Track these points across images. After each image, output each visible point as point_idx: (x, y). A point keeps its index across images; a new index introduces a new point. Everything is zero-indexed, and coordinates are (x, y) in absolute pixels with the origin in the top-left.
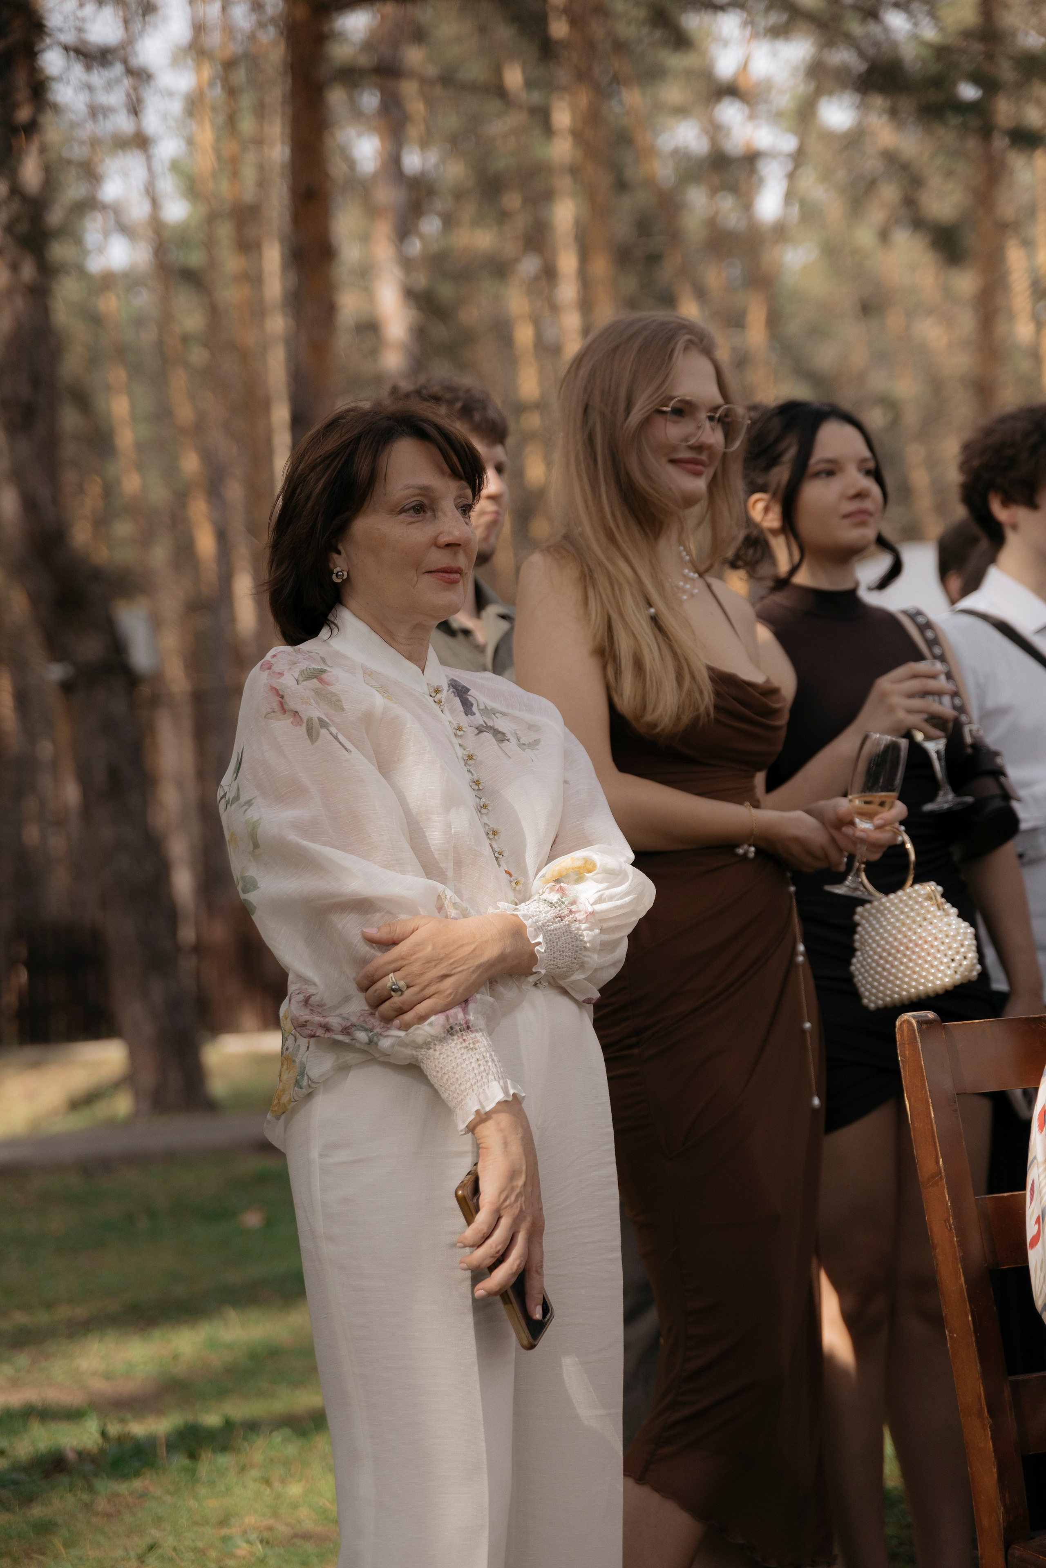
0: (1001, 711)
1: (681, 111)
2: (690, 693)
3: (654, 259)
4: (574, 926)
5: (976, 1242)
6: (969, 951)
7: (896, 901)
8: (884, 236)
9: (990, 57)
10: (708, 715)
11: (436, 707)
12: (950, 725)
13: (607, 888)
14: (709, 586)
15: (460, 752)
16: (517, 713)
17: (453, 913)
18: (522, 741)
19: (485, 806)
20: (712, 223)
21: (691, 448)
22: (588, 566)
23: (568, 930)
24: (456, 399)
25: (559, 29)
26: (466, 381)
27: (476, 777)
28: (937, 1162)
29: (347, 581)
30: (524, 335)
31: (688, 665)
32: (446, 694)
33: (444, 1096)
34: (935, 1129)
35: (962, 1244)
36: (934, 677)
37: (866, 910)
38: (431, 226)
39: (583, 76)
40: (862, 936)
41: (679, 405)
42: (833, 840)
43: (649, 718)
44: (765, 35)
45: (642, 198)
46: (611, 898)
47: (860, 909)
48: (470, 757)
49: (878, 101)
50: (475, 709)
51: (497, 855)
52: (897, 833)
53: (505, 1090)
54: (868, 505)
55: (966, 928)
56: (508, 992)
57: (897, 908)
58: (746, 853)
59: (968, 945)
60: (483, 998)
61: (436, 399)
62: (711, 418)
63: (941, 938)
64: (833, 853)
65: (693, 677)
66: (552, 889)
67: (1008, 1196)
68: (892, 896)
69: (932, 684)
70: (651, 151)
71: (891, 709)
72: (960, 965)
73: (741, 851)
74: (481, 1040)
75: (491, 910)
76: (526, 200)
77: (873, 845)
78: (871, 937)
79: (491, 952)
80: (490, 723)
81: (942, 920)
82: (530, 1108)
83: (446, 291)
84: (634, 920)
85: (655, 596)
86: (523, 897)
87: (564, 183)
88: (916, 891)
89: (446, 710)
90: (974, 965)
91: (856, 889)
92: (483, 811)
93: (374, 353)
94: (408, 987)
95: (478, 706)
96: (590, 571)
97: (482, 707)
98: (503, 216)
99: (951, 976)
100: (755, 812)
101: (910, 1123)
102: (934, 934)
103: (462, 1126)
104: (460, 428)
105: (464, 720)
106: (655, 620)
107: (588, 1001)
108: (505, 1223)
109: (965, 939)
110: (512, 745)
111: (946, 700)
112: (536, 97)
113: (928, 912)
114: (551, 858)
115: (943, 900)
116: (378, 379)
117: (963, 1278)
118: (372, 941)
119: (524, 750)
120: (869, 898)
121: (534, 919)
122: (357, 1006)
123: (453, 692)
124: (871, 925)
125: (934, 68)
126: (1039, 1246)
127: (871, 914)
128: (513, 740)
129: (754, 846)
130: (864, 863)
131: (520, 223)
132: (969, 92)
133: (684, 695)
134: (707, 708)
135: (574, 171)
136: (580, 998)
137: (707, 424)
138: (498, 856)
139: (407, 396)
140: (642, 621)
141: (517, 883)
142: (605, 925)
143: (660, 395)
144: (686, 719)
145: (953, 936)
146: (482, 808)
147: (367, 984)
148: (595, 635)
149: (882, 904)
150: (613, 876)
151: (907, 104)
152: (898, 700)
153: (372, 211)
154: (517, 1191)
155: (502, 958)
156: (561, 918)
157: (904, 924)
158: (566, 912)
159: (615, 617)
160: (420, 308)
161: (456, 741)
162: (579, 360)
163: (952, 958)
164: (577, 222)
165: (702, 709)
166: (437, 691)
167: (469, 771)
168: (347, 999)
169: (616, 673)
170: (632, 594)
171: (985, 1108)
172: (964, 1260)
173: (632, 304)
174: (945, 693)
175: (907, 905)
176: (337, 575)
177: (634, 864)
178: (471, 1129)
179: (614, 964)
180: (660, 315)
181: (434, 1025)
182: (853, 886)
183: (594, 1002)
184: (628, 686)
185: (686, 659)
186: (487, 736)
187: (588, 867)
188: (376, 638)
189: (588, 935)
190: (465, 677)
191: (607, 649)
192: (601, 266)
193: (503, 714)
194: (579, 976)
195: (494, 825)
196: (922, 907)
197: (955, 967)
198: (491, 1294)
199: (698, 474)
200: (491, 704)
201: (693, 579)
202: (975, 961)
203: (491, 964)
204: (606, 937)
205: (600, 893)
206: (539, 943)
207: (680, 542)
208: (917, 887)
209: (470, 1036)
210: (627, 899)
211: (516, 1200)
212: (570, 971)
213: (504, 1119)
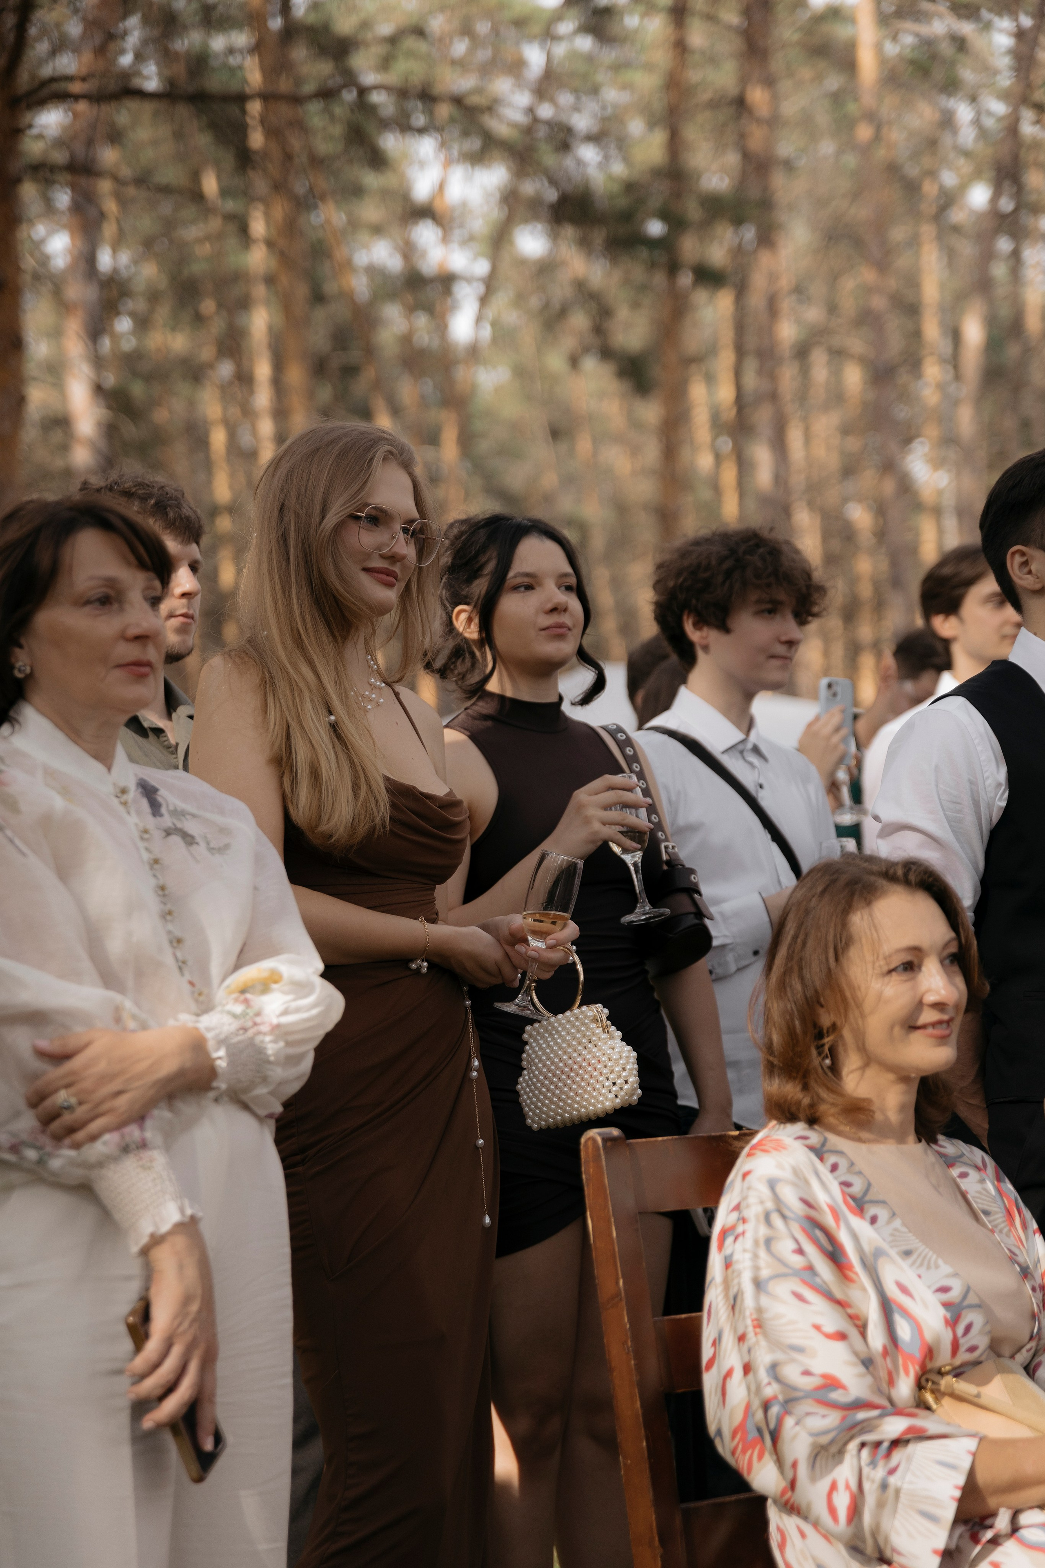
0: (692, 828)
1: (377, 230)
2: (366, 803)
3: (350, 371)
4: (259, 1039)
5: (653, 1364)
6: (630, 1075)
7: (563, 1021)
8: (574, 362)
9: (677, 195)
10: (384, 826)
11: (121, 809)
12: (647, 837)
13: (294, 1000)
14: (397, 695)
15: (146, 856)
16: (209, 815)
17: (132, 1025)
18: (212, 845)
19: (170, 913)
20: (406, 339)
21: (383, 557)
22: (270, 673)
23: (251, 1043)
24: (150, 496)
25: (257, 139)
26: (160, 479)
27: (161, 882)
28: (617, 1283)
29: (30, 676)
30: (218, 438)
31: (365, 774)
32: (134, 793)
33: (117, 1216)
34: (616, 1249)
35: (639, 1367)
36: (630, 790)
37: (534, 1029)
38: (124, 325)
39: (279, 187)
40: (529, 1055)
41: (374, 513)
42: (507, 954)
43: (323, 828)
44: (458, 161)
45: (340, 311)
46: (298, 1010)
47: (528, 1028)
48: (156, 861)
49: (569, 231)
50: (163, 810)
51: (180, 964)
52: (568, 953)
53: (182, 1210)
54: (565, 619)
55: (629, 1051)
56: (187, 1108)
57: (564, 1029)
58: (419, 968)
59: (631, 1069)
60: (162, 1114)
61: (128, 494)
62: (405, 531)
63: (605, 1061)
64: (507, 970)
65: (370, 787)
66: (236, 1000)
67: (686, 1319)
68: (560, 1016)
69: (628, 796)
70: (348, 265)
71: (587, 821)
72: (621, 1089)
73: (414, 966)
74: (158, 1158)
75: (171, 1022)
76: (220, 305)
77: (544, 964)
78: (537, 1056)
79: (169, 1067)
80: (179, 825)
81: (606, 1043)
82: (206, 1229)
83: (138, 390)
84: (321, 1033)
85: (337, 704)
86: (205, 1006)
87: (260, 291)
88: (582, 1012)
89: (133, 812)
90: (635, 1089)
91: (526, 1008)
92: (169, 917)
93: (64, 448)
94: (81, 1103)
95: (168, 806)
96: (271, 677)
97: (171, 808)
98: (199, 319)
99: (612, 1100)
100: (430, 927)
101: (592, 1241)
102: (598, 1057)
103: (135, 1249)
104: (153, 524)
105: (150, 822)
106: (335, 728)
107: (270, 1116)
108: (176, 1351)
109: (628, 1063)
110: (201, 849)
111: (643, 812)
112: (230, 205)
113: (594, 1034)
114: (237, 967)
115: (609, 1023)
116: (68, 473)
117: (639, 1403)
118: (42, 1054)
119: (213, 854)
120: (537, 1017)
121: (217, 1031)
122: (27, 1122)
123: (141, 793)
124: (538, 1044)
125: (623, 202)
126: (714, 1369)
127: (539, 1033)
128: (203, 845)
129: (427, 961)
130: (535, 981)
131: (217, 326)
132: (655, 228)
133: (359, 805)
134: (383, 819)
135: (270, 280)
136: (262, 1112)
137: (401, 536)
138: (181, 966)
139: (99, 490)
140: (322, 732)
141: (200, 994)
142: (291, 1038)
143: (357, 501)
144: (362, 830)
145: (615, 1060)
146: (167, 915)
147: (36, 1100)
148: (273, 744)
149: (550, 1024)
150: (300, 988)
151: (599, 236)
152: (594, 812)
153: (63, 306)
154: (191, 1317)
155: (181, 1073)
156: (245, 1030)
157: (569, 1045)
158: (250, 1024)
159: (294, 725)
160: (109, 407)
161: (141, 845)
162: (276, 463)
163: (614, 1081)
164: (270, 328)
165: (378, 819)
166: (124, 791)
167: (155, 876)
168: (17, 1115)
169: (292, 783)
170: (312, 701)
171: (665, 1227)
172: (641, 1385)
173: (326, 413)
174: (642, 807)
175: (573, 1026)
176: (20, 671)
177: (324, 975)
178: (145, 1252)
179: (298, 1078)
180: (358, 425)
181: (107, 1144)
182: (523, 1004)
183: (276, 1116)
184: (304, 795)
185: (363, 769)
186: (176, 839)
187: (274, 978)
188: (59, 736)
189: (272, 1047)
190: (155, 776)
191: (284, 759)
192: (296, 375)
193: (194, 816)
194: (261, 1091)
195: (178, 933)
196: (588, 1028)
197: (616, 1091)
198: (160, 1427)
199: (390, 585)
200: (181, 805)
201: (380, 688)
202: (636, 1085)
203: (169, 1080)
204: (291, 1051)
205: (285, 1006)
206: (220, 1057)
207: (369, 651)
208: (584, 1008)
209: (146, 1154)
210: (314, 1012)
211: (191, 1326)
212: (252, 1085)
213: (180, 1241)
